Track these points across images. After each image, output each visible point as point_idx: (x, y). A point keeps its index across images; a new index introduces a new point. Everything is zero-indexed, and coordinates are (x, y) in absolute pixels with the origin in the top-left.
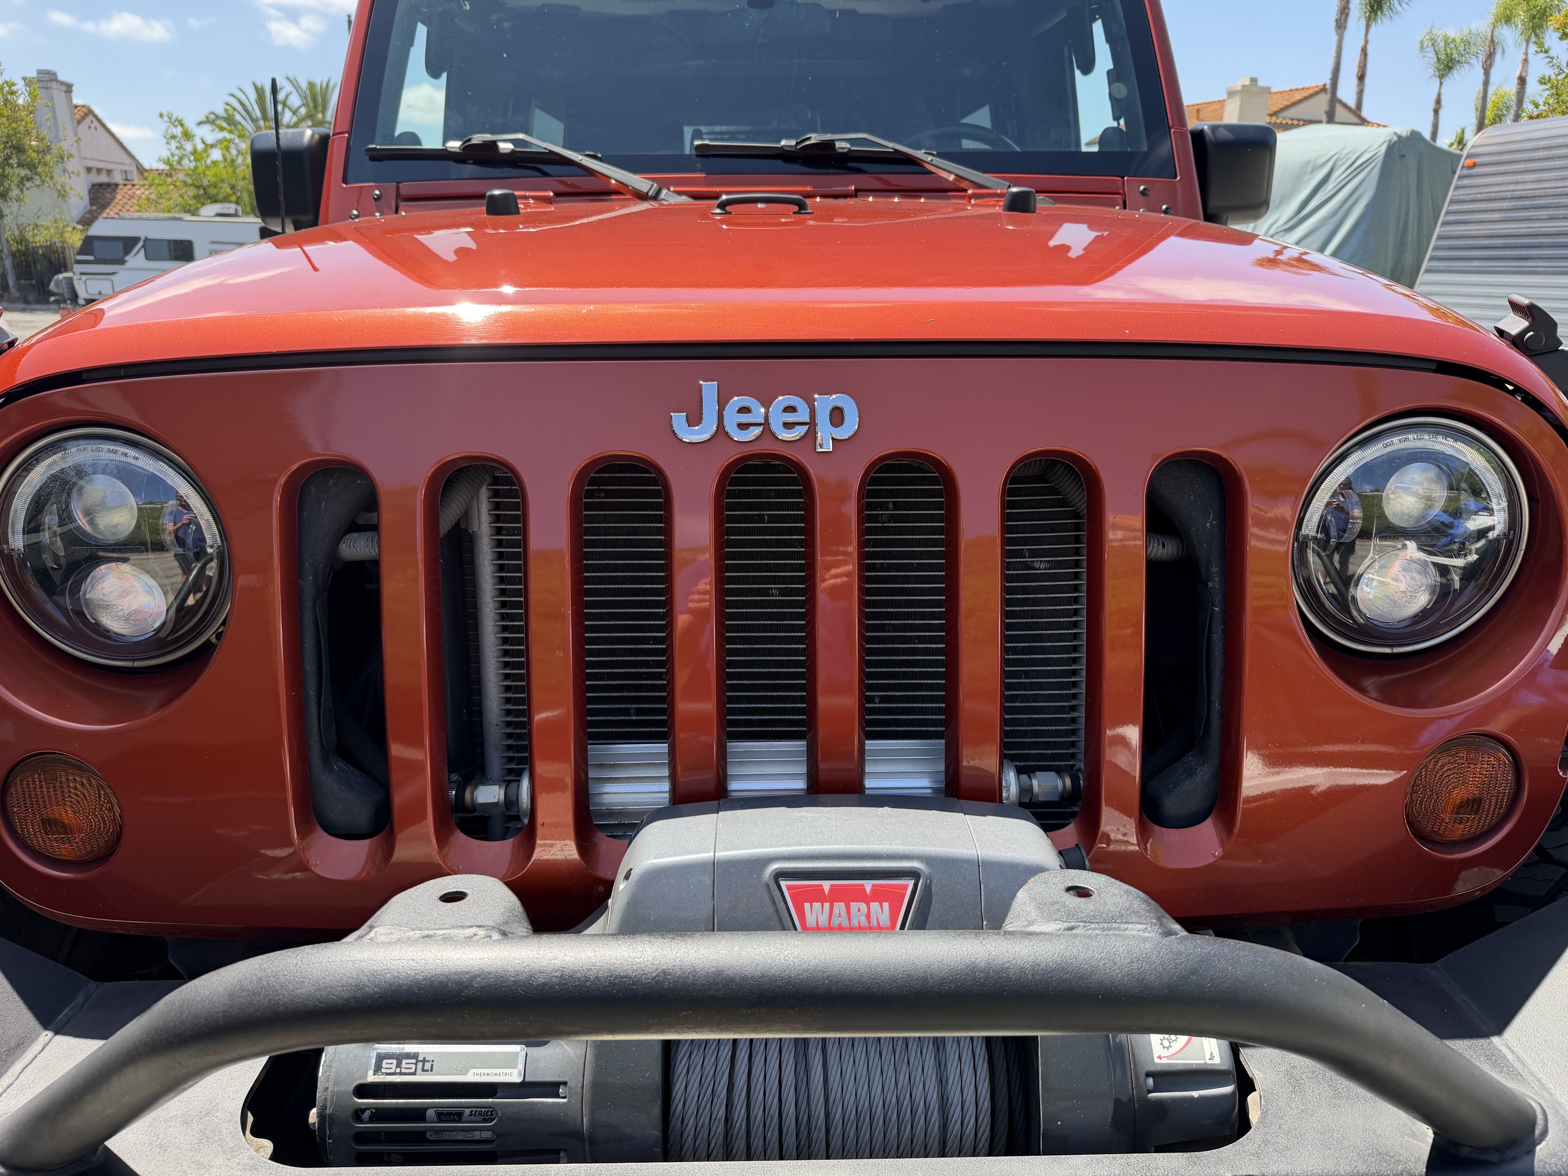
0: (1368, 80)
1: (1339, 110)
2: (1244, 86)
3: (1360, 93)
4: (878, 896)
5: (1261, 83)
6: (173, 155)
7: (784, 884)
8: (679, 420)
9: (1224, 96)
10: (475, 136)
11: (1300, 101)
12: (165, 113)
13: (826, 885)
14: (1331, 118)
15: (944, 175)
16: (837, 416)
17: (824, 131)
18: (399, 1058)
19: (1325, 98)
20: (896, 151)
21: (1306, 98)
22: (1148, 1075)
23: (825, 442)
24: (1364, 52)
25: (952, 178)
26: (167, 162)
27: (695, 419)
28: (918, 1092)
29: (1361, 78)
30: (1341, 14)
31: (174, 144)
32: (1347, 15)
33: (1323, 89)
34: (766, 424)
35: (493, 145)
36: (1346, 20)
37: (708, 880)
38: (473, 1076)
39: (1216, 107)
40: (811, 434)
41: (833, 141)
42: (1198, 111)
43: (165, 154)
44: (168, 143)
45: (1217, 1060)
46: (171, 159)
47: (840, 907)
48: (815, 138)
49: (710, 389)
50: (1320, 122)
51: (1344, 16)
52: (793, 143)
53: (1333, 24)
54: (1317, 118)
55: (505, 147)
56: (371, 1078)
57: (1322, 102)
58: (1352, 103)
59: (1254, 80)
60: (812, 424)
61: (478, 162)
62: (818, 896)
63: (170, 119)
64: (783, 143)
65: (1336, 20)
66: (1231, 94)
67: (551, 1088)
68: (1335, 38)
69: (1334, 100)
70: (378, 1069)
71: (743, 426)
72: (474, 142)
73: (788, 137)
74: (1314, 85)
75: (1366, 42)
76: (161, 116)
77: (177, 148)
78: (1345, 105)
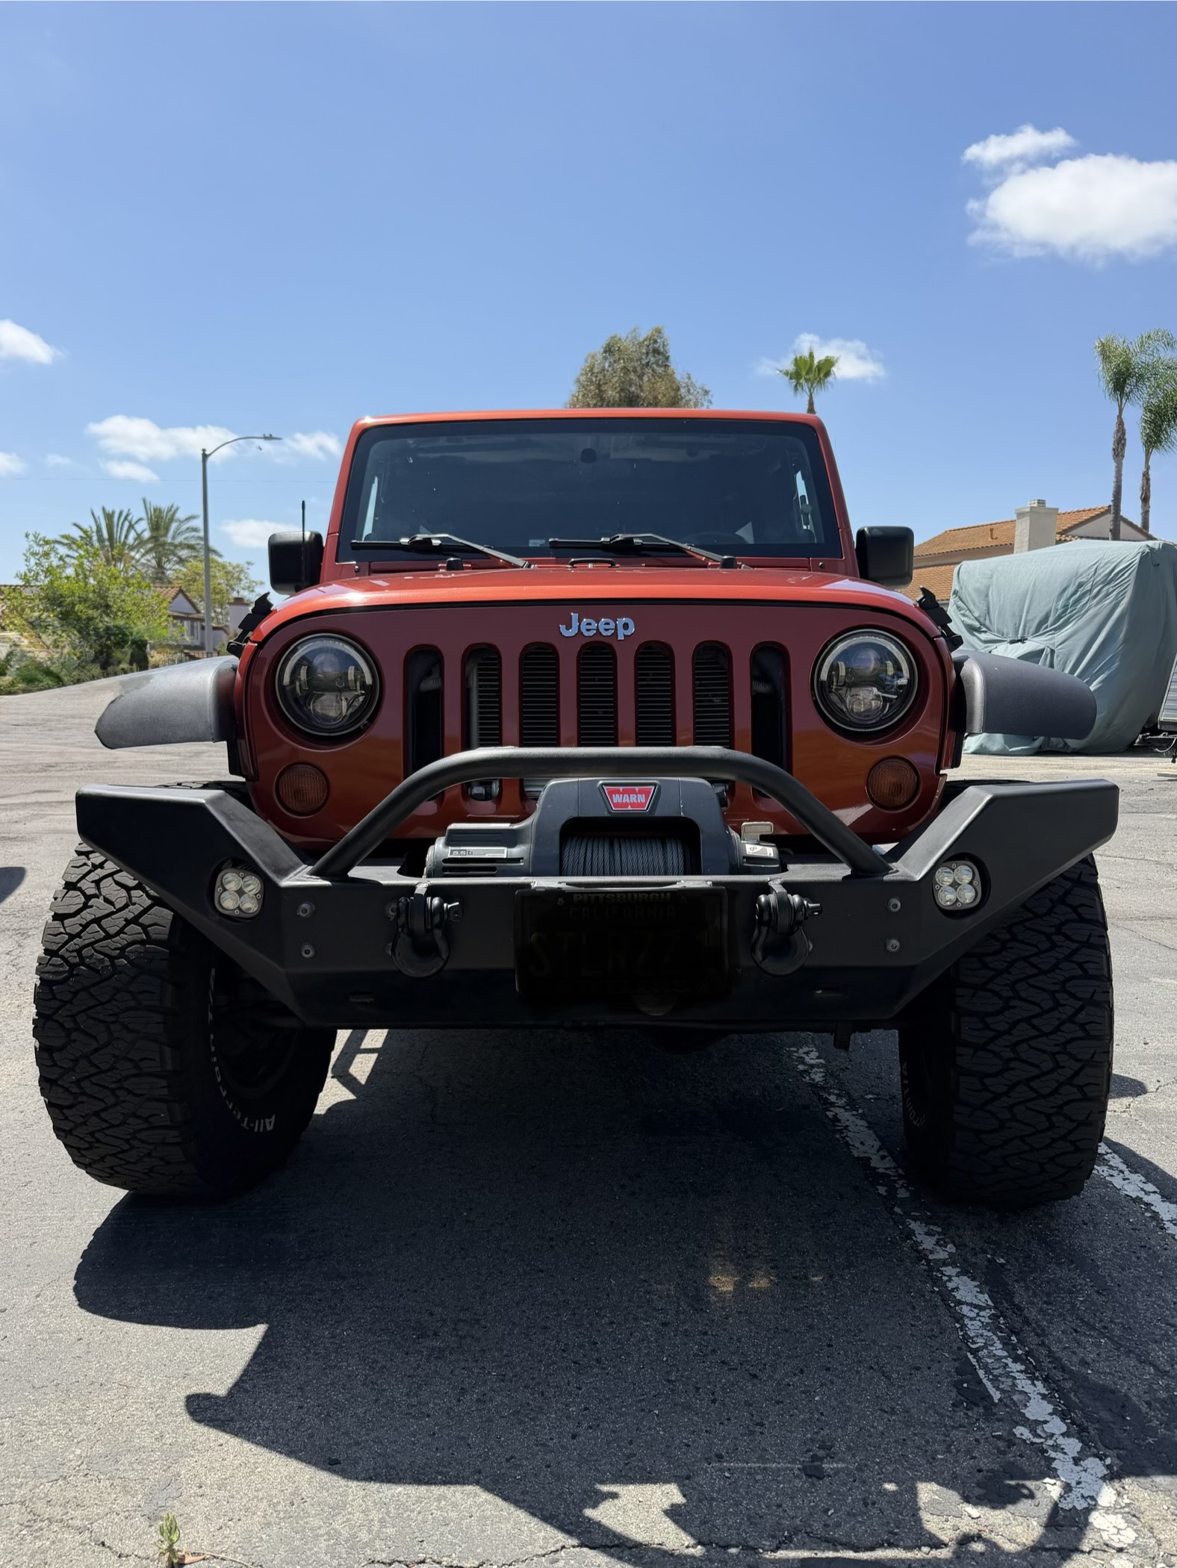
0: (1151, 502)
1: (1124, 528)
2: (1031, 508)
3: (1146, 514)
4: (641, 792)
5: (1048, 505)
6: (30, 571)
7: (605, 788)
8: (562, 628)
9: (1014, 518)
10: (419, 535)
11: (1087, 521)
12: (31, 532)
13: (621, 788)
14: (1116, 535)
15: (698, 557)
16: (626, 626)
17: (627, 533)
18: (459, 851)
19: (1110, 517)
20: (671, 544)
21: (1092, 519)
22: (744, 857)
23: (621, 637)
24: (1146, 477)
25: (704, 559)
26: (25, 577)
27: (569, 627)
28: (656, 863)
29: (1145, 499)
30: (1118, 444)
31: (33, 561)
32: (1124, 445)
33: (1108, 511)
34: (598, 629)
35: (429, 540)
36: (1123, 449)
37: (576, 787)
38: (487, 856)
39: (1009, 526)
40: (615, 634)
41: (632, 538)
42: (992, 530)
43: (23, 569)
44: (26, 560)
45: (772, 855)
46: (28, 574)
47: (626, 796)
48: (621, 537)
49: (575, 616)
50: (1108, 539)
51: (1120, 446)
52: (608, 539)
53: (1111, 453)
54: (1106, 536)
55: (436, 542)
56: (449, 856)
57: (1107, 521)
58: (1138, 523)
59: (1041, 503)
60: (616, 629)
61: (419, 551)
62: (618, 792)
63: (36, 538)
64: (602, 539)
65: (1114, 449)
66: (1021, 515)
67: (517, 860)
68: (1113, 465)
69: (1118, 519)
70: (451, 853)
71: (588, 630)
72: (418, 539)
73: (605, 536)
74: (1100, 507)
75: (1148, 468)
76: (27, 536)
77: (36, 564)
78: (1131, 524)
